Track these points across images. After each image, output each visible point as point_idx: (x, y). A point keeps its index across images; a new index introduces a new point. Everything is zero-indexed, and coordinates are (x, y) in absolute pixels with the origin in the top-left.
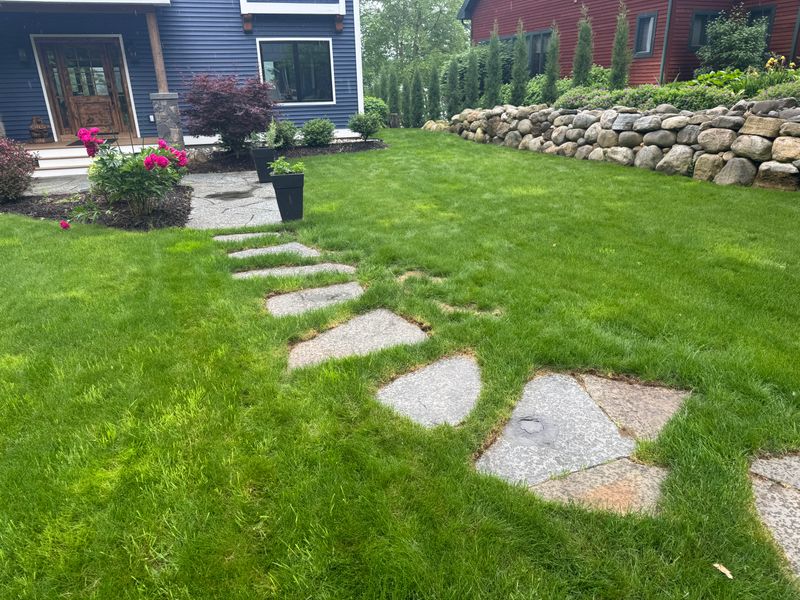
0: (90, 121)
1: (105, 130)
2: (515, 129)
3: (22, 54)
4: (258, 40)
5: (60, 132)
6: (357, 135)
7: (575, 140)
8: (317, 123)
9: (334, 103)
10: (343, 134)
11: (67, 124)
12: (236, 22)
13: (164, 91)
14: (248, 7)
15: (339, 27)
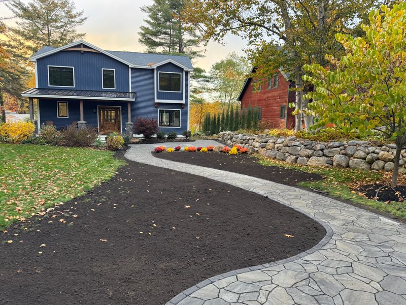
0: (109, 129)
4: (159, 109)
5: (100, 131)
6: (185, 137)
9: (180, 127)
10: (180, 136)
12: (153, 104)
13: (129, 122)
14: (157, 101)
15: (183, 107)
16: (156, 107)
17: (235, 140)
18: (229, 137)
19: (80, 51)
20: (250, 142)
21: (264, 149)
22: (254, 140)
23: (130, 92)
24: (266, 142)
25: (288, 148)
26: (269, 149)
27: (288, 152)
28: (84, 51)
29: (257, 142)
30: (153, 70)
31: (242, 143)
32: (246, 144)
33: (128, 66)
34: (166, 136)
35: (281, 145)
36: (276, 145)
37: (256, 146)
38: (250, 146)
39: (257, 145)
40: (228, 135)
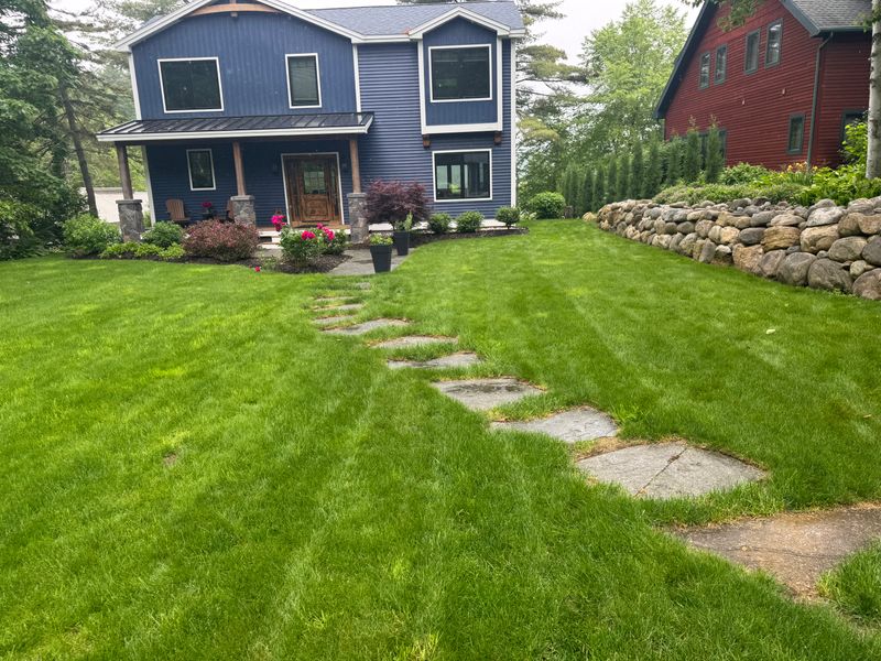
0: (313, 212)
1: (321, 218)
2: (623, 220)
3: (275, 167)
4: (434, 152)
5: (292, 220)
6: (504, 224)
7: (649, 229)
8: (468, 214)
9: (491, 198)
10: (490, 224)
11: (298, 215)
12: (419, 141)
13: (357, 192)
14: (427, 130)
15: (498, 140)
16: (426, 148)
17: (648, 225)
18: (630, 216)
19: (229, 13)
20: (702, 226)
21: (753, 248)
22: (714, 218)
23: (359, 110)
24: (764, 225)
25: (861, 242)
26: (777, 248)
27: (861, 257)
28: (240, 13)
29: (728, 225)
30: (413, 45)
31: (671, 232)
32: (685, 234)
33: (350, 40)
34: (453, 225)
35: (826, 231)
36: (807, 234)
37: (725, 239)
38: (700, 241)
39: (729, 234)
40: (628, 211)
